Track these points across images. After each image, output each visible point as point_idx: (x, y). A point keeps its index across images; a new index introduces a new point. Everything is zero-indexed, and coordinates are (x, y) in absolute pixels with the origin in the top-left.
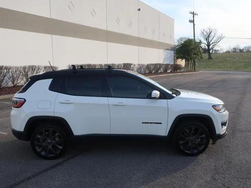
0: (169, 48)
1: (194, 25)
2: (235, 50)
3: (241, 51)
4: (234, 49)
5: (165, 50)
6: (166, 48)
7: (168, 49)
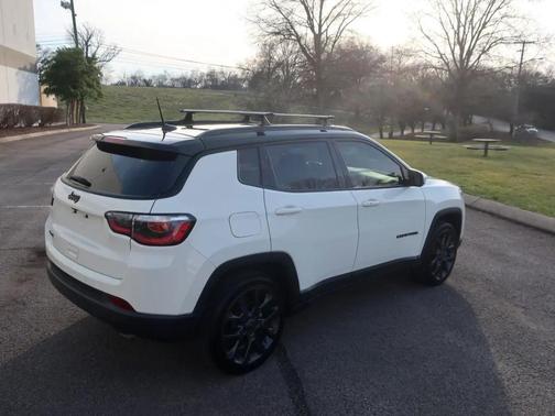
0: (28, 67)
1: (74, 15)
2: (135, 80)
3: (148, 83)
4: (134, 78)
5: (20, 69)
6: (22, 66)
7: (25, 69)
